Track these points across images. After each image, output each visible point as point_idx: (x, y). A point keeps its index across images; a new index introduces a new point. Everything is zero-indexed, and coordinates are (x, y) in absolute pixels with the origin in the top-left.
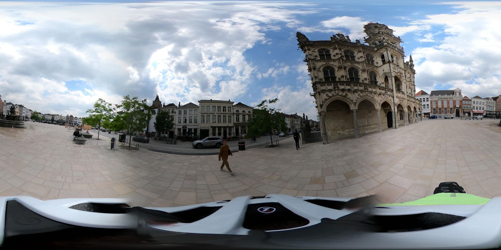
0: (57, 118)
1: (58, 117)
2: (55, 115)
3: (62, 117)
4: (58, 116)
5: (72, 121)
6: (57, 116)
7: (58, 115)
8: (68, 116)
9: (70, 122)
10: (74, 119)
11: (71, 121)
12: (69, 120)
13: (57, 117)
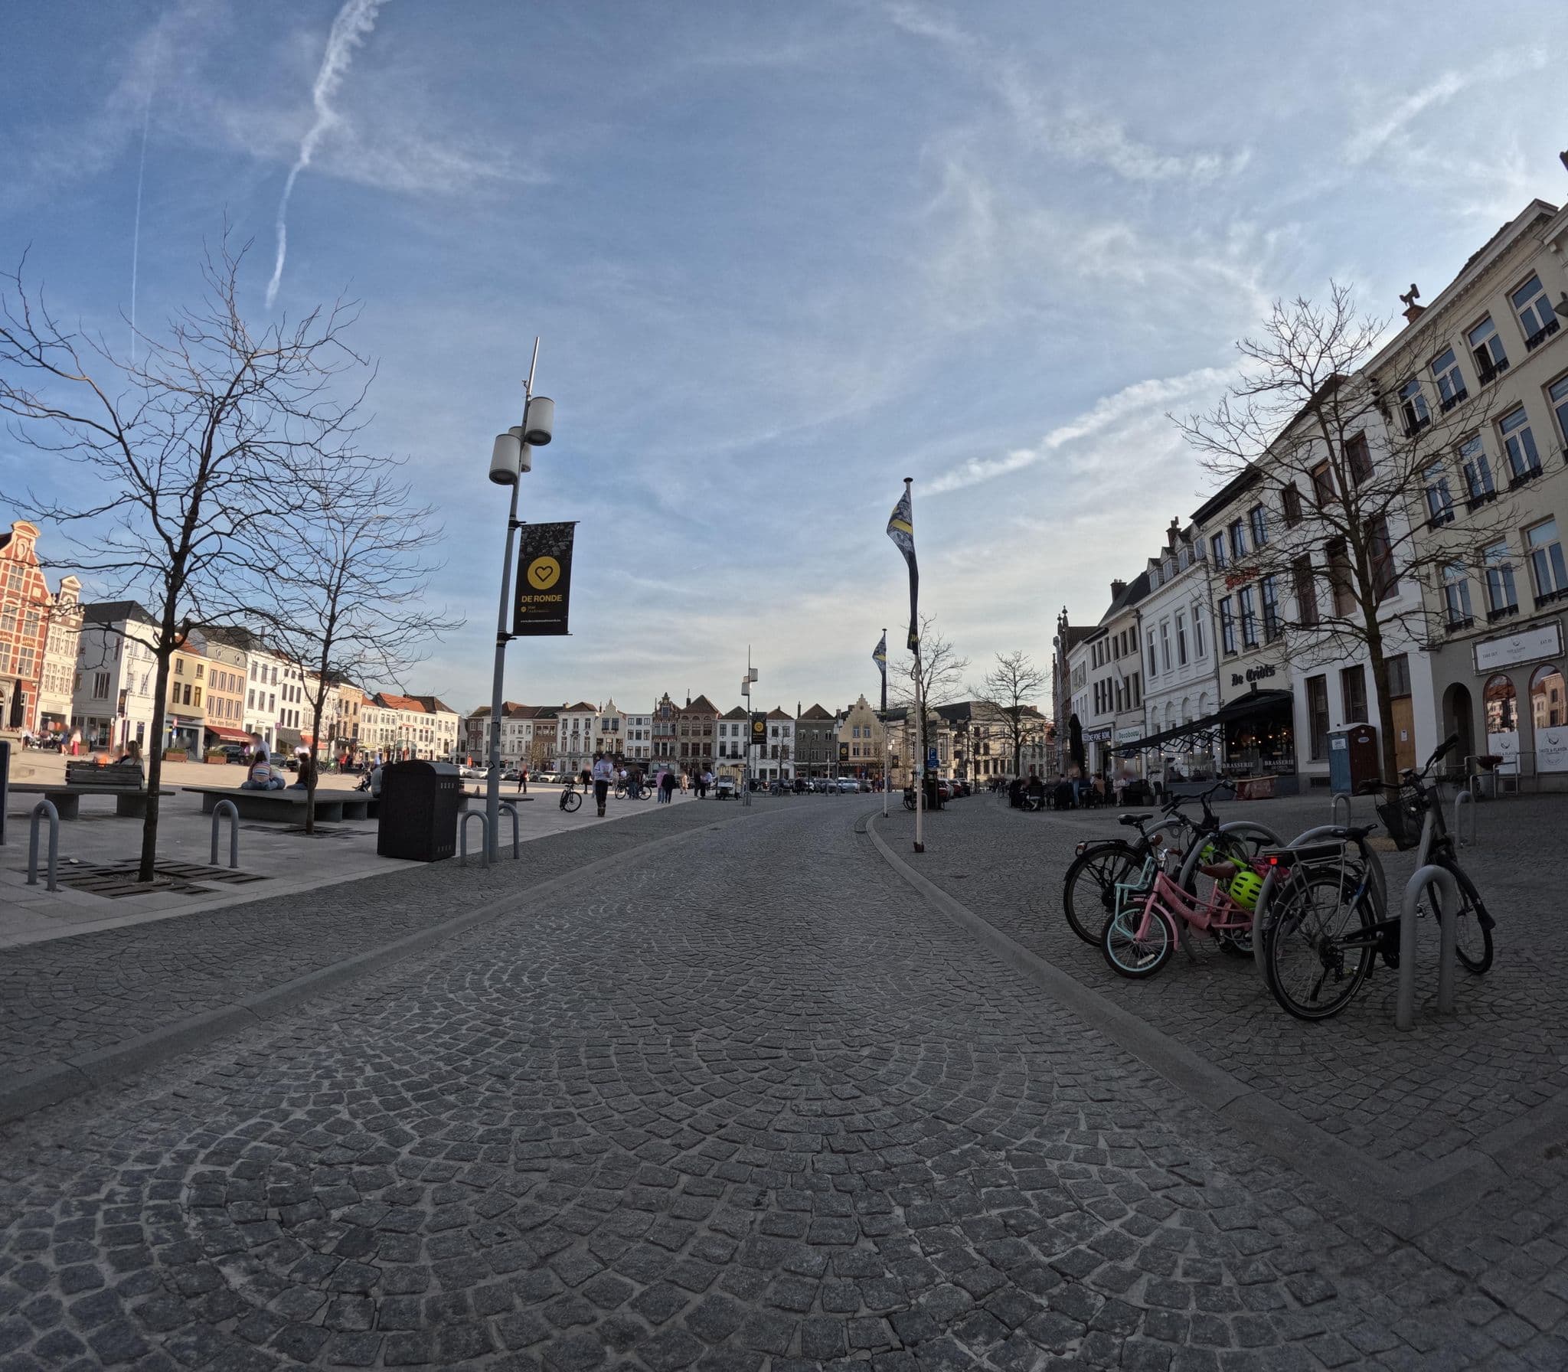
0: (575, 733)
1: (588, 726)
2: (562, 709)
3: (616, 722)
4: (581, 718)
5: (708, 749)
6: (577, 715)
7: (582, 707)
8: (666, 710)
9: (690, 759)
10: (723, 728)
11: (696, 751)
12: (678, 746)
13: (576, 725)
